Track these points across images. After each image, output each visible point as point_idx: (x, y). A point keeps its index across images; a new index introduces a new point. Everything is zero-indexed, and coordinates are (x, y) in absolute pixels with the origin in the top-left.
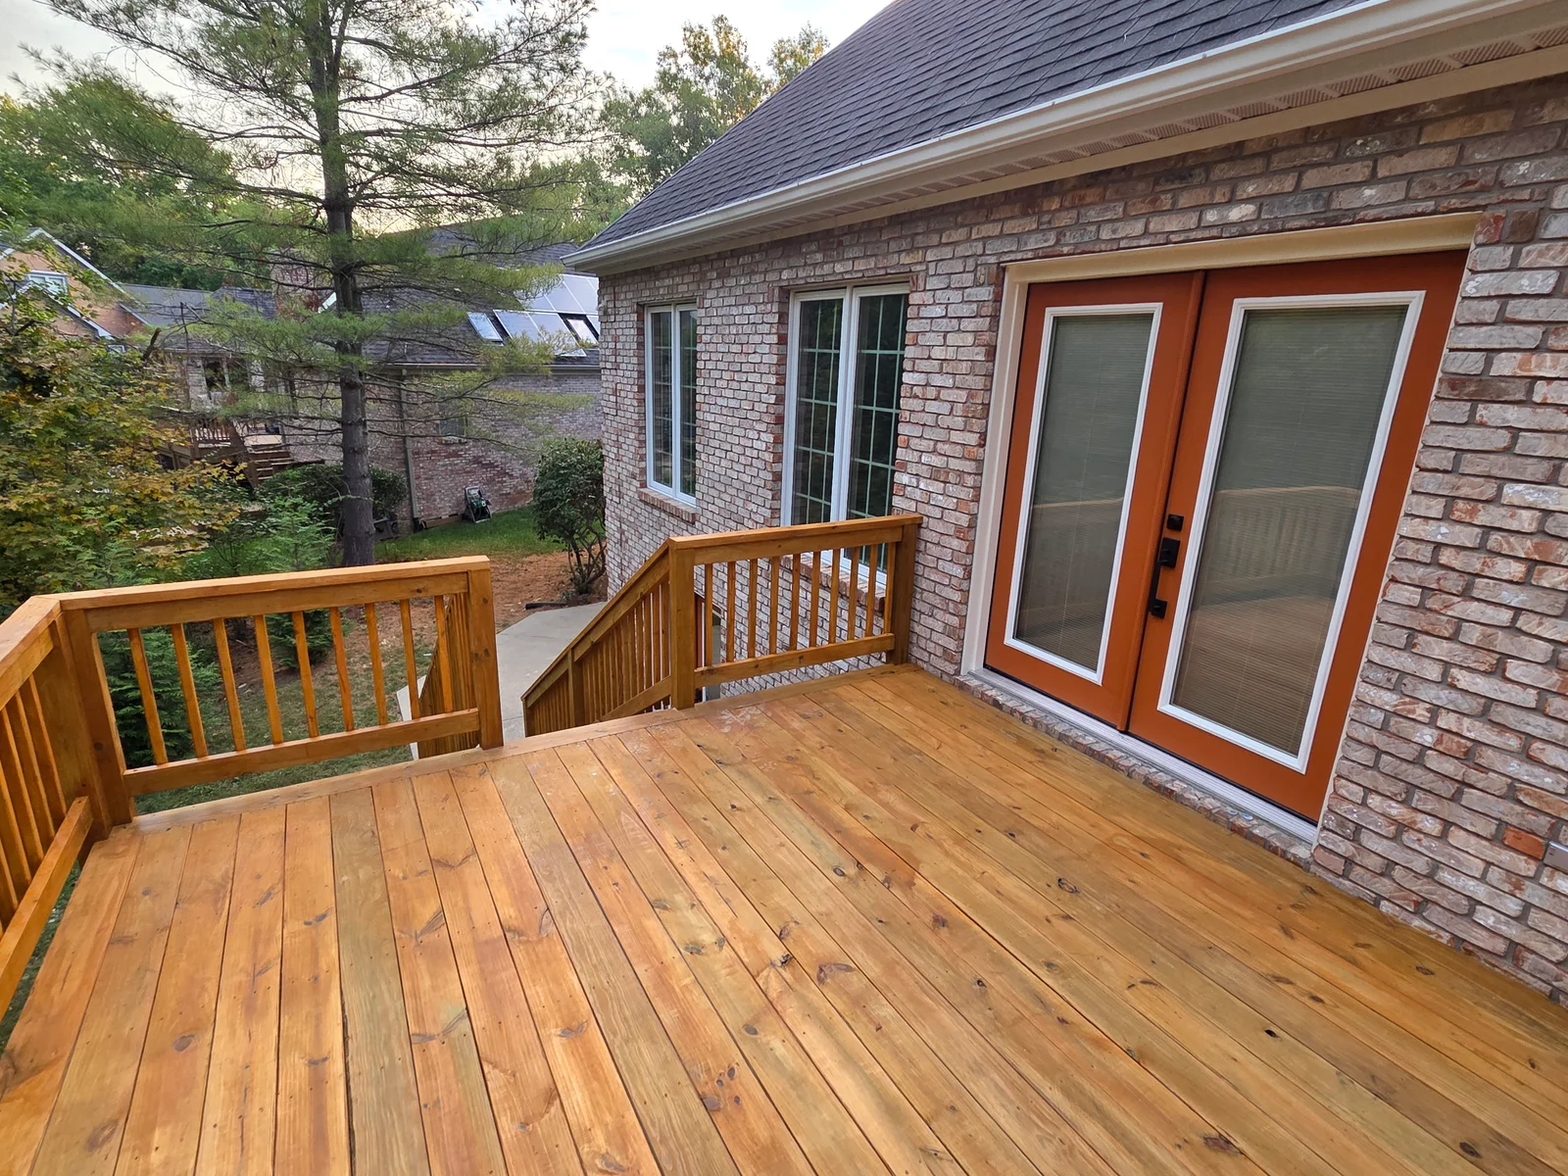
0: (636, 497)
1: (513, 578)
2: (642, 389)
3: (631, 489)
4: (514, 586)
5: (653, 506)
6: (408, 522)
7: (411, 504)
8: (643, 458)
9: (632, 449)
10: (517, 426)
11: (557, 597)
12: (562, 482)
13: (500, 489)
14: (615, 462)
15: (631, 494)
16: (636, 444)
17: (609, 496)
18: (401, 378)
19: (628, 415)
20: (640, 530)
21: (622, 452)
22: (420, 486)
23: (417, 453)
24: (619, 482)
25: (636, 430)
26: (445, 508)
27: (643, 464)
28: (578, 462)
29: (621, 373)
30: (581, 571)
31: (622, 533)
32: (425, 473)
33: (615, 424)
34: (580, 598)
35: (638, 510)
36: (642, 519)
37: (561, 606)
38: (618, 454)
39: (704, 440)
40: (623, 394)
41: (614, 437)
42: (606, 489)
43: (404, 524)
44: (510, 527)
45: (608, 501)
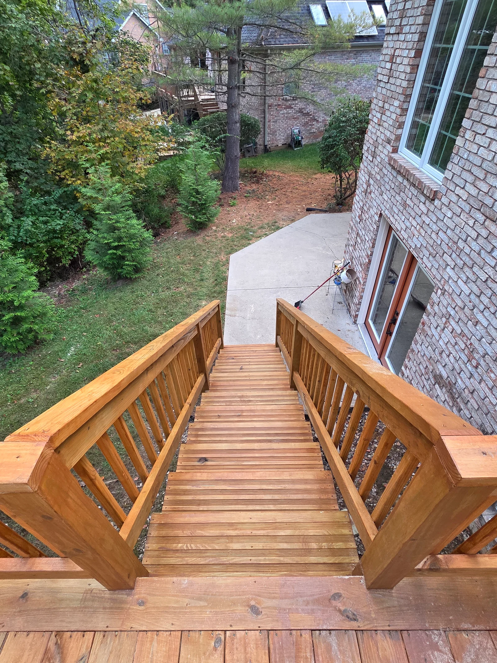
0: (387, 160)
1: (304, 188)
2: (419, 53)
3: (385, 151)
4: (303, 193)
5: (399, 172)
6: (262, 147)
7: (264, 137)
8: (401, 126)
9: (394, 116)
10: (326, 88)
11: (325, 206)
12: (341, 132)
13: (310, 130)
14: (377, 126)
15: (383, 156)
16: (398, 111)
17: (366, 154)
18: (266, 56)
19: (398, 82)
20: (383, 188)
21: (384, 118)
22: (271, 125)
23: (270, 106)
24: (376, 144)
25: (402, 98)
26: (281, 140)
27: (400, 131)
28: (354, 118)
29: (402, 37)
30: (340, 192)
31: (369, 185)
32: (273, 118)
33: (384, 91)
34: (337, 208)
35: (385, 172)
36: (387, 179)
37: (325, 211)
38: (380, 120)
39: (476, 115)
40: (399, 60)
41: (381, 104)
42: (365, 148)
43: (260, 148)
44: (311, 154)
45: (364, 157)
